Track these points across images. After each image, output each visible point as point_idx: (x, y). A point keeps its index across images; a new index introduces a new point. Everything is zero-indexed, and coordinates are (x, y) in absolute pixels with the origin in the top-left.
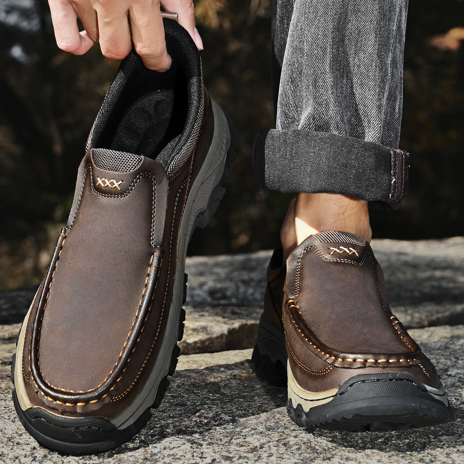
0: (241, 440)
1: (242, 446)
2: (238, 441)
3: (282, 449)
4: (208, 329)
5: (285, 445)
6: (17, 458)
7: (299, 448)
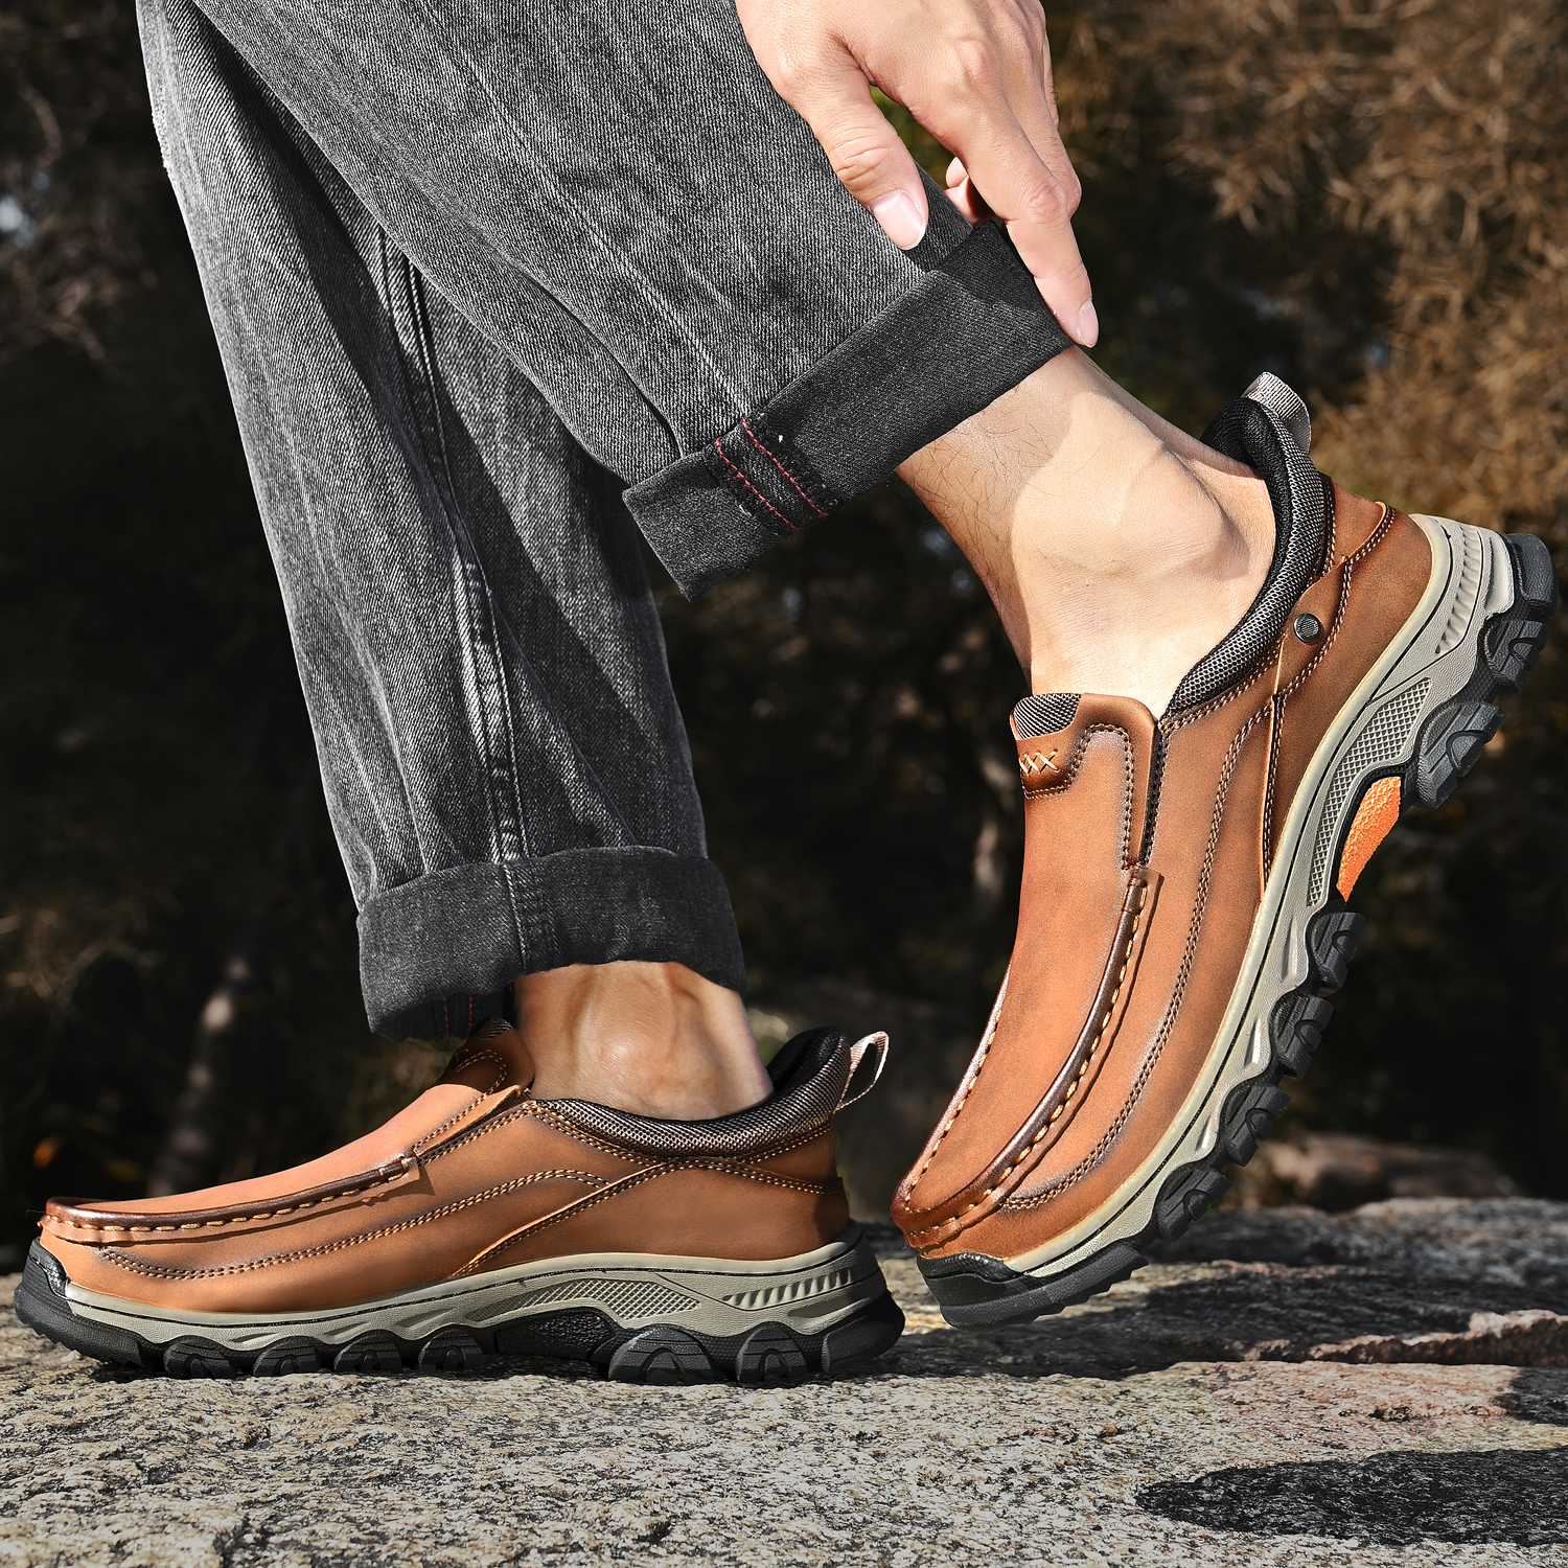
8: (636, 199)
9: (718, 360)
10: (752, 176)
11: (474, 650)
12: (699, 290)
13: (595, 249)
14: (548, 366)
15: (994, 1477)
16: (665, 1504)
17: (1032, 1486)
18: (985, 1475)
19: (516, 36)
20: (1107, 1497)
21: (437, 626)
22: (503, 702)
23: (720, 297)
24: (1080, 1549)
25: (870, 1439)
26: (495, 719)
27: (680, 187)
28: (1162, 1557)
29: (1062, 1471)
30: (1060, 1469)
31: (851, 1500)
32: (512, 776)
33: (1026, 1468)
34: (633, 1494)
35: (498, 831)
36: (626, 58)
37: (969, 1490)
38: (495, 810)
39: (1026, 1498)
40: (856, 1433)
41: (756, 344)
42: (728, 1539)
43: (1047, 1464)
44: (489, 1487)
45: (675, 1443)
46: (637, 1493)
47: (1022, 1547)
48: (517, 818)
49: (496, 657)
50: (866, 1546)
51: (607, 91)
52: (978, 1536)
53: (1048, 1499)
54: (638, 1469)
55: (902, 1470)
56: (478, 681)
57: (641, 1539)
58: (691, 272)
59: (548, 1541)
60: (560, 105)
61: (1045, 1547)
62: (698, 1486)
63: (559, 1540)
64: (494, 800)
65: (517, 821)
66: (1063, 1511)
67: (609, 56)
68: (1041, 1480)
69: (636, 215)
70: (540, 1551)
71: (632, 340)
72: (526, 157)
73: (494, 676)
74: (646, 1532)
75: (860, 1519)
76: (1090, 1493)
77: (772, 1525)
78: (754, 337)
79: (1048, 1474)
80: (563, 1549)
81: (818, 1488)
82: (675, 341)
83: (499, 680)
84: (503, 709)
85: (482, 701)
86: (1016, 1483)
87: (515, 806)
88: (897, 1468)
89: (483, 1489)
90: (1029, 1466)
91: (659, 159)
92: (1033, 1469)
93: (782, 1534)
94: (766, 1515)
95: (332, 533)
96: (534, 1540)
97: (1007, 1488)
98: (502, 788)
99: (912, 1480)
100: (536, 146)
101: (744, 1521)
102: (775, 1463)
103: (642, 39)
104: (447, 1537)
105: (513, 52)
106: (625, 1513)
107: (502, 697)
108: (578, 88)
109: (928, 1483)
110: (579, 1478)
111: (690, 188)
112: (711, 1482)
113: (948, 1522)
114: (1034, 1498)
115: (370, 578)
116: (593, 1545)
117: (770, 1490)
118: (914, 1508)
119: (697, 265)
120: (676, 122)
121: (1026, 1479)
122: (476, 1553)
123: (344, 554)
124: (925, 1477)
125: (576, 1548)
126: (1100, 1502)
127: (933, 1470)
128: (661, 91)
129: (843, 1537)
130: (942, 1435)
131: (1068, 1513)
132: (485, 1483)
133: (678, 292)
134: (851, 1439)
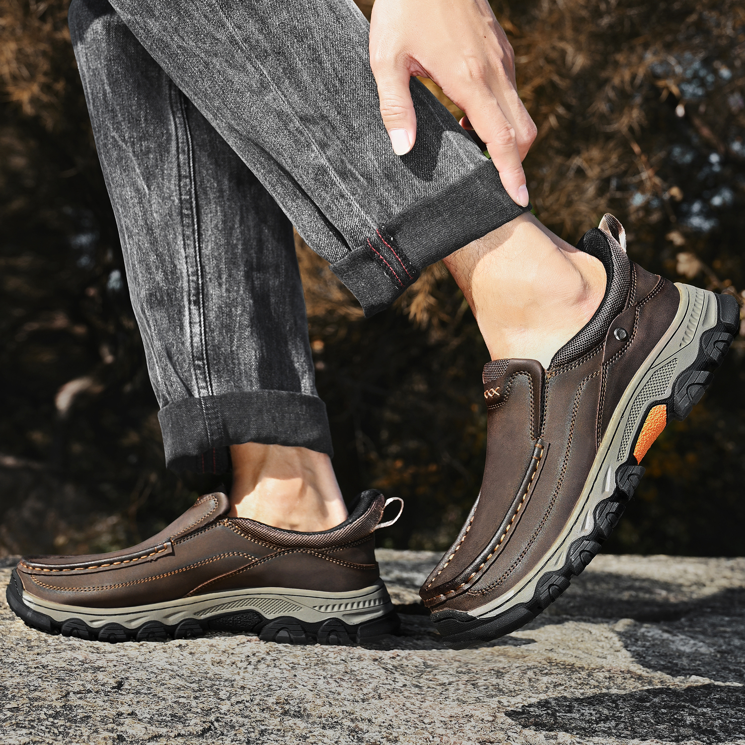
0: (430, 676)
1: (431, 680)
2: (428, 677)
3: (470, 687)
4: (401, 597)
5: (473, 684)
6: (233, 663)
7: (486, 688)
8: (329, 131)
9: (361, 206)
10: (378, 125)
11: (190, 309)
12: (352, 175)
13: (313, 151)
14: (289, 203)
15: (243, 659)
16: (117, 673)
17: (259, 661)
18: (240, 659)
19: (279, 53)
20: (293, 663)
21: (176, 297)
22: (201, 332)
23: (362, 179)
24: (294, 684)
25: (184, 647)
26: (196, 339)
27: (346, 127)
28: (328, 687)
29: (269, 654)
30: (268, 654)
31: (189, 672)
32: (204, 364)
33: (254, 655)
34: (101, 670)
35: (198, 388)
36: (327, 65)
37: (234, 666)
38: (196, 379)
39: (259, 667)
40: (178, 645)
41: (378, 201)
42: (148, 688)
43: (263, 652)
44: (38, 667)
45: (102, 651)
46: (103, 669)
47: (270, 686)
48: (206, 382)
49: (200, 312)
50: (206, 689)
51: (318, 79)
52: (249, 683)
53: (268, 666)
54: (97, 660)
55: (204, 659)
56: (190, 323)
57: (113, 688)
58: (349, 166)
59: (77, 689)
60: (298, 85)
61: (280, 685)
62: (125, 667)
63: (82, 688)
64: (196, 375)
65: (207, 384)
66: (277, 670)
67: (320, 63)
68: (262, 659)
69: (329, 138)
70: (74, 693)
71: (323, 194)
72: (287, 109)
73: (198, 320)
74: (115, 685)
75: (197, 679)
76: (285, 662)
77: (163, 682)
78: (377, 198)
79: (264, 656)
80: (84, 692)
81: (174, 667)
82: (342, 196)
83: (200, 322)
84: (201, 335)
85: (191, 331)
86: (253, 661)
87: (205, 377)
88: (202, 658)
89: (35, 668)
90: (255, 654)
91: (339, 113)
92: (257, 654)
93: (169, 685)
94: (158, 677)
95: (135, 252)
96: (71, 688)
97: (250, 663)
98: (200, 370)
99: (209, 663)
100: (289, 103)
101: (151, 680)
102: (151, 658)
103: (335, 57)
104: (32, 688)
105: (278, 60)
106: (104, 677)
107: (201, 330)
108: (305, 77)
109: (215, 664)
110: (74, 664)
111: (350, 128)
112: (129, 665)
113: (233, 679)
114: (262, 666)
115: (150, 274)
116: (96, 690)
117: (155, 668)
118: (216, 674)
119: (352, 163)
120: (347, 96)
121: (256, 659)
122: (49, 694)
123: (139, 262)
124: (214, 662)
125: (89, 691)
126: (291, 665)
127: (217, 659)
128: (341, 81)
129: (195, 686)
130: (214, 645)
131: (280, 671)
132: (36, 666)
133: (344, 174)
134: (177, 647)
